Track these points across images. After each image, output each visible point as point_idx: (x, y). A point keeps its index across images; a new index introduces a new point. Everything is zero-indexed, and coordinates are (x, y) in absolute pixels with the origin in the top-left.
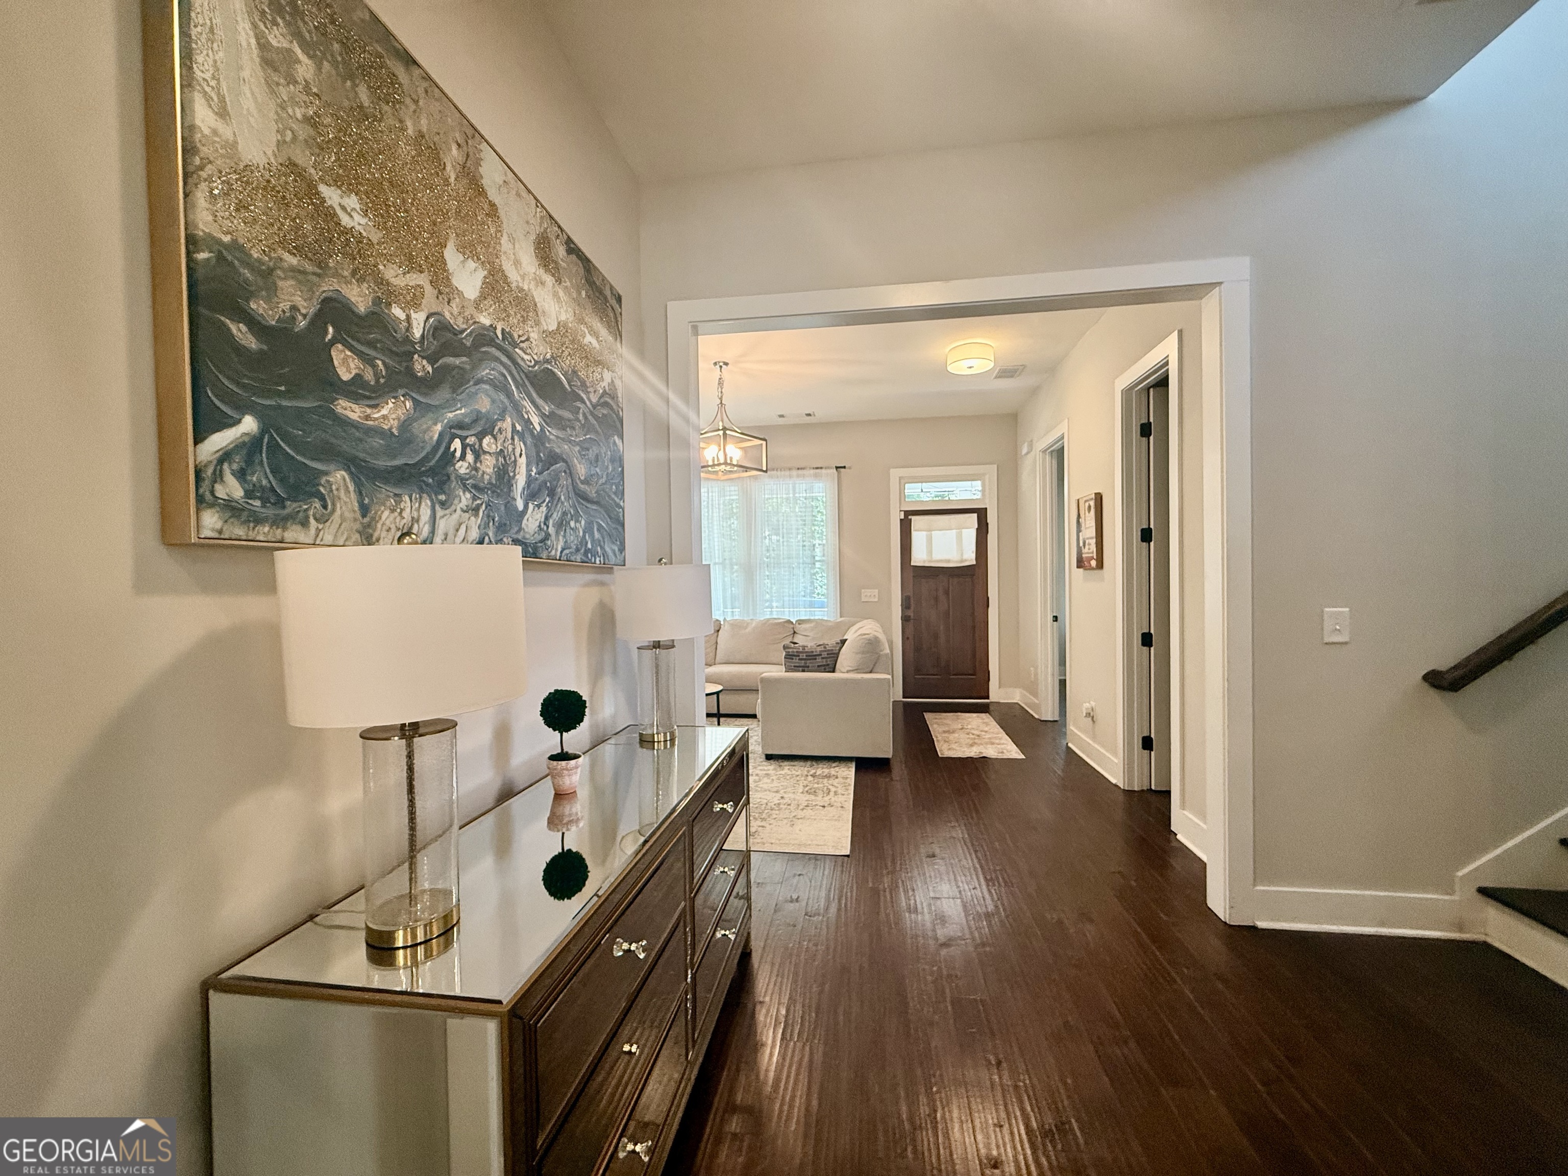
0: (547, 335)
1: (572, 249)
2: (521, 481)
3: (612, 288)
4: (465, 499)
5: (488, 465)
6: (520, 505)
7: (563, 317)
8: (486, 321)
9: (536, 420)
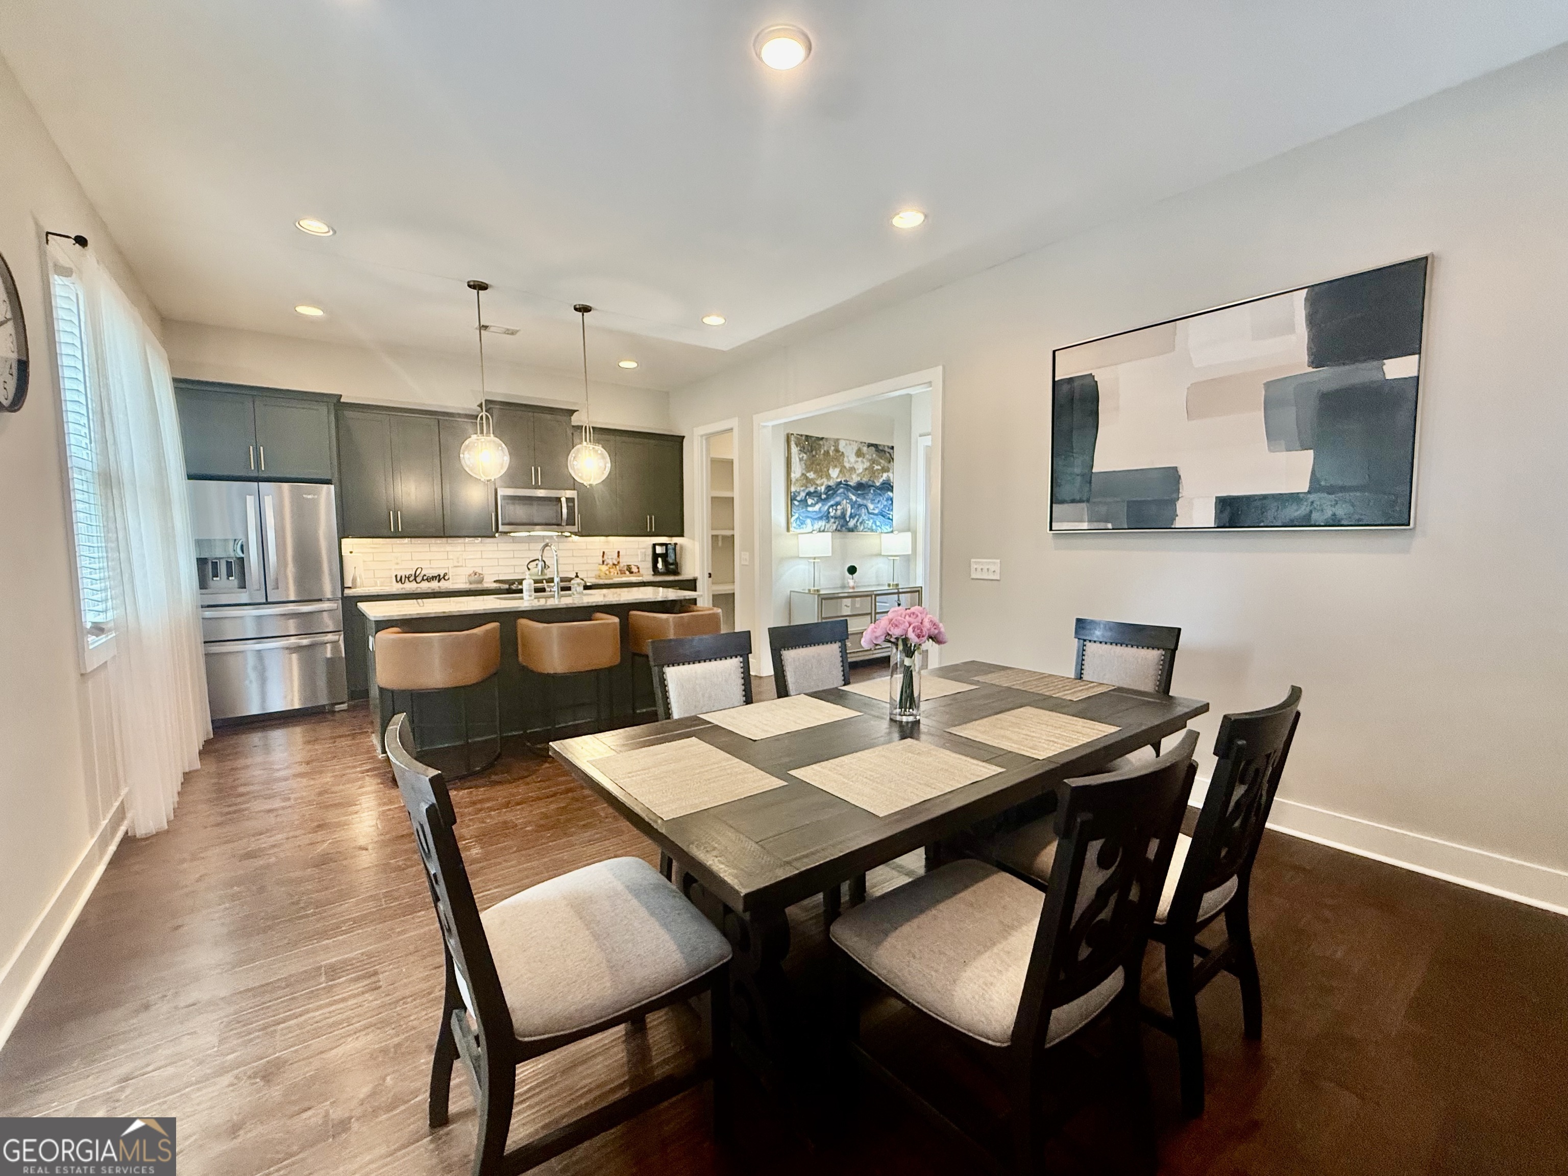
0: (858, 475)
1: (870, 445)
2: (848, 514)
3: (888, 447)
4: (832, 520)
5: (839, 512)
6: (848, 519)
7: (865, 467)
8: (839, 480)
9: (854, 498)
